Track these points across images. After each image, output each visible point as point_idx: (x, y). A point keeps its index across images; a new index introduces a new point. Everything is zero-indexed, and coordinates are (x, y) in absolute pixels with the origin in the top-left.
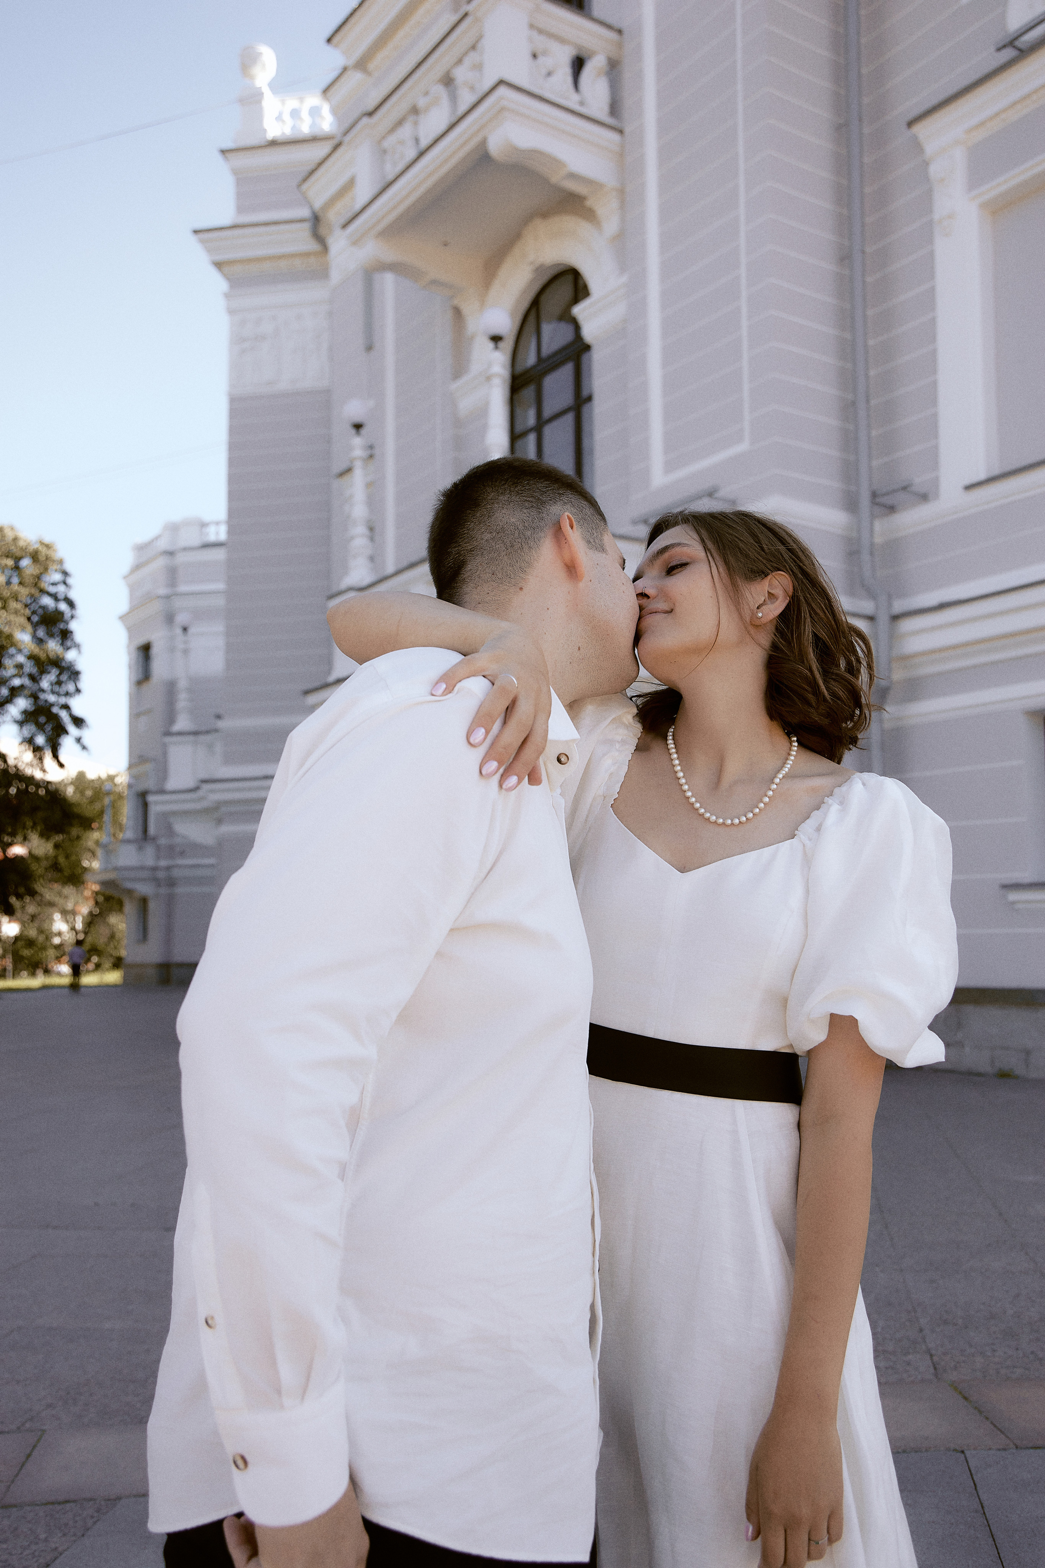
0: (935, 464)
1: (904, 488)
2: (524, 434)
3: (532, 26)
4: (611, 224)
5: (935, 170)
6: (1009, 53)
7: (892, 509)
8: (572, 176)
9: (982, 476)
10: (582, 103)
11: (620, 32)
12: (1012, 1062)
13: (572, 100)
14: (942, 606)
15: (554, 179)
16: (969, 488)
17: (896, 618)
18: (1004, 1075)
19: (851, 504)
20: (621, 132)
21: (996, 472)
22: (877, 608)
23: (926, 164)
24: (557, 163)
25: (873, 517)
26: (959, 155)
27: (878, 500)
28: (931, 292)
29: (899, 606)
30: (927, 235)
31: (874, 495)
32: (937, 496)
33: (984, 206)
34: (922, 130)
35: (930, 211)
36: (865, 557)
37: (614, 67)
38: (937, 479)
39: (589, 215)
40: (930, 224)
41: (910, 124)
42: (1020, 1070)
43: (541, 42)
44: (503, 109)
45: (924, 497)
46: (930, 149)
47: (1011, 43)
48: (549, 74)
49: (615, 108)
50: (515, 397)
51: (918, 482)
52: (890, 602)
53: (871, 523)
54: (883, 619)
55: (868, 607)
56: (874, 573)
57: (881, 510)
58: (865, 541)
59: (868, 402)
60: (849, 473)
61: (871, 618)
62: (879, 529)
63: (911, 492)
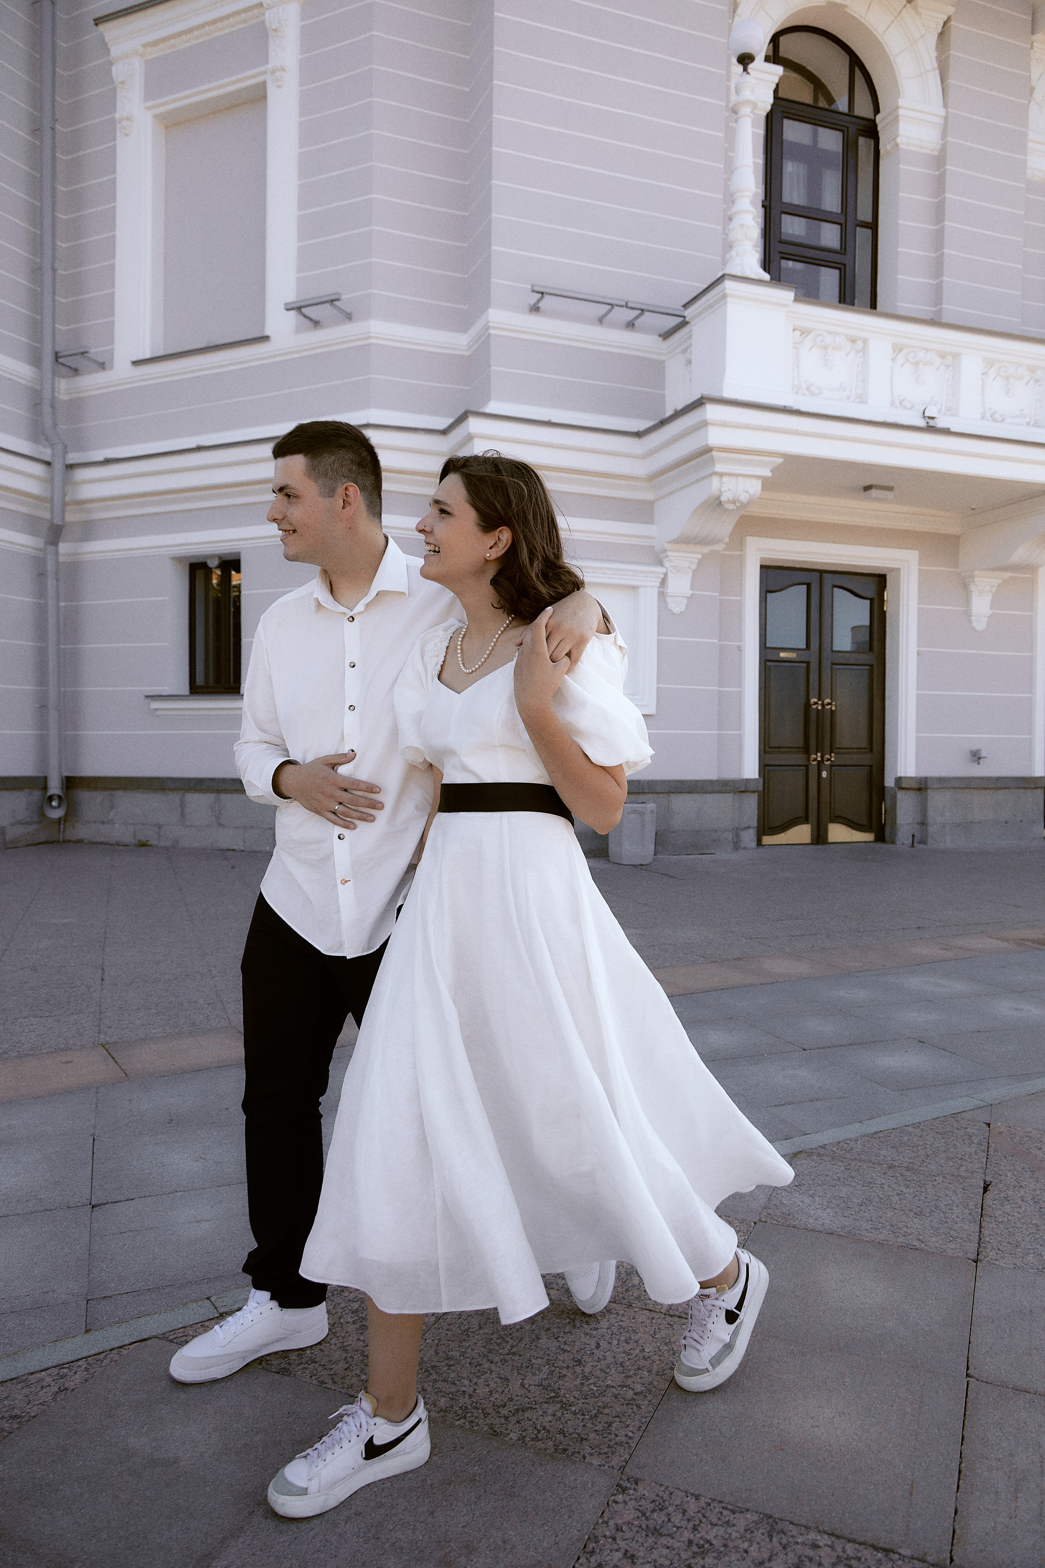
0: (110, 339)
1: (83, 354)
5: (118, 71)
7: (76, 371)
9: (147, 353)
12: (148, 834)
14: (108, 462)
16: (136, 363)
17: (71, 467)
18: (143, 845)
19: (36, 361)
21: (162, 353)
22: (53, 455)
23: (111, 63)
25: (54, 374)
26: (137, 64)
27: (60, 360)
28: (114, 184)
29: (73, 457)
30: (111, 130)
31: (57, 356)
32: (111, 368)
33: (156, 117)
34: (109, 31)
35: (114, 108)
36: (47, 409)
38: (112, 352)
40: (113, 122)
41: (98, 21)
42: (153, 842)
45: (102, 366)
46: (115, 51)
51: (95, 351)
52: (65, 452)
53: (53, 379)
54: (58, 466)
55: (46, 453)
56: (55, 425)
57: (63, 370)
58: (47, 395)
59: (54, 270)
60: (36, 329)
61: (48, 464)
62: (64, 387)
63: (90, 359)
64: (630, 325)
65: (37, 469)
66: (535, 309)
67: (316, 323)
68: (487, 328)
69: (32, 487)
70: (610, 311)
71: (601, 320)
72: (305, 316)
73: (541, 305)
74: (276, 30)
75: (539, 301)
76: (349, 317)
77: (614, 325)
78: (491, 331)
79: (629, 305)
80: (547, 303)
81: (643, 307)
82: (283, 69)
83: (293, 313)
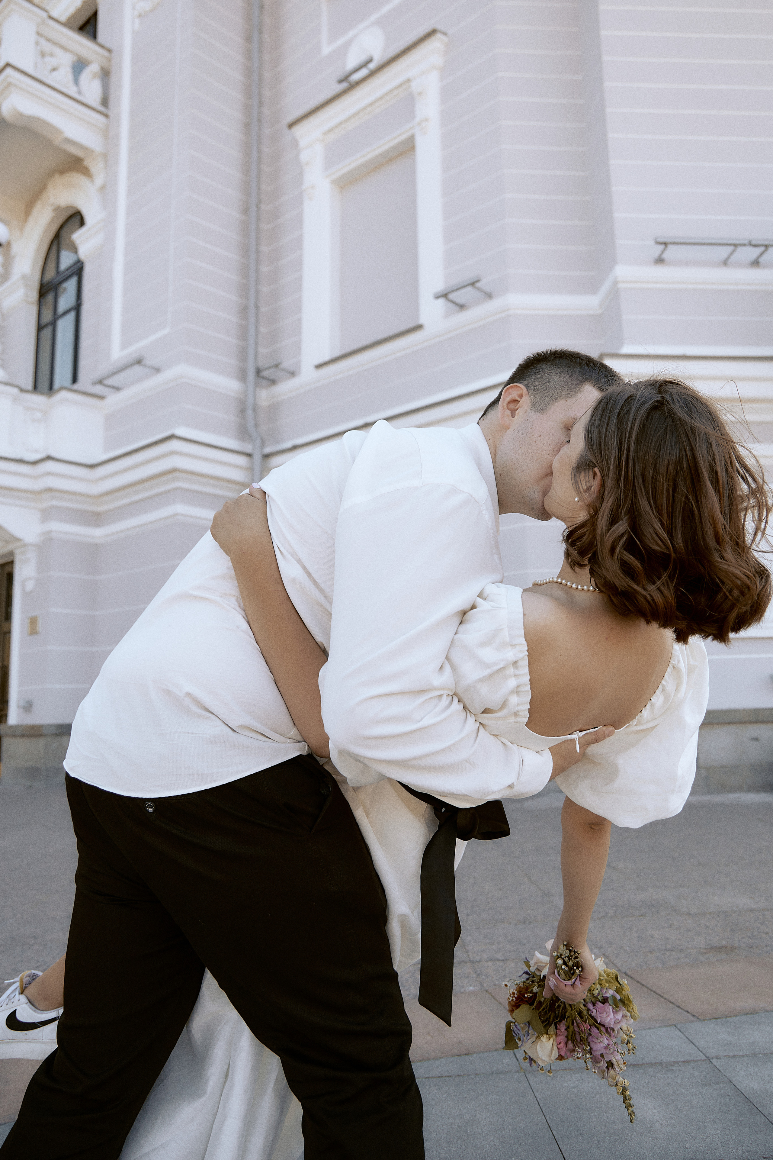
0: (299, 351)
1: (277, 366)
2: (46, 326)
3: (39, 34)
4: (99, 179)
5: (304, 156)
6: (345, 85)
7: (273, 381)
8: (68, 141)
9: (327, 358)
10: (80, 93)
11: (110, 51)
13: (72, 91)
14: (295, 448)
15: (56, 142)
16: (319, 366)
17: (267, 456)
19: (242, 377)
20: (107, 116)
21: (338, 355)
22: (254, 449)
23: (300, 153)
24: (58, 131)
25: (256, 385)
26: (319, 148)
27: (260, 374)
28: (301, 237)
29: (269, 448)
30: (299, 199)
31: (258, 371)
32: (300, 374)
33: (335, 182)
34: (299, 131)
35: (302, 184)
36: (249, 413)
37: (105, 74)
38: (299, 362)
39: (86, 172)
40: (301, 193)
41: (291, 126)
43: (47, 47)
44: (9, 84)
45: (293, 374)
46: (303, 143)
47: (345, 79)
48: (54, 69)
49: (105, 102)
50: (43, 300)
51: (286, 364)
52: (263, 445)
53: (255, 391)
54: (257, 457)
55: (248, 448)
56: (256, 426)
57: (264, 382)
58: (250, 401)
59: (257, 307)
60: (243, 355)
61: (249, 455)
62: (264, 396)
63: (284, 370)
64: (756, 263)
65: (242, 460)
66: (660, 261)
67: (462, 307)
68: (616, 283)
69: (238, 475)
70: (733, 252)
71: (725, 263)
72: (452, 302)
73: (665, 256)
74: (420, 94)
75: (663, 252)
76: (489, 296)
77: (739, 265)
78: (620, 285)
79: (753, 242)
80: (671, 253)
81: (766, 243)
82: (426, 120)
83: (442, 301)
